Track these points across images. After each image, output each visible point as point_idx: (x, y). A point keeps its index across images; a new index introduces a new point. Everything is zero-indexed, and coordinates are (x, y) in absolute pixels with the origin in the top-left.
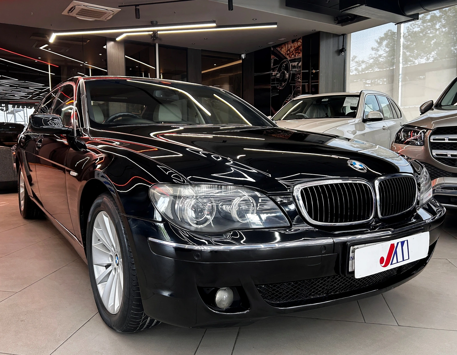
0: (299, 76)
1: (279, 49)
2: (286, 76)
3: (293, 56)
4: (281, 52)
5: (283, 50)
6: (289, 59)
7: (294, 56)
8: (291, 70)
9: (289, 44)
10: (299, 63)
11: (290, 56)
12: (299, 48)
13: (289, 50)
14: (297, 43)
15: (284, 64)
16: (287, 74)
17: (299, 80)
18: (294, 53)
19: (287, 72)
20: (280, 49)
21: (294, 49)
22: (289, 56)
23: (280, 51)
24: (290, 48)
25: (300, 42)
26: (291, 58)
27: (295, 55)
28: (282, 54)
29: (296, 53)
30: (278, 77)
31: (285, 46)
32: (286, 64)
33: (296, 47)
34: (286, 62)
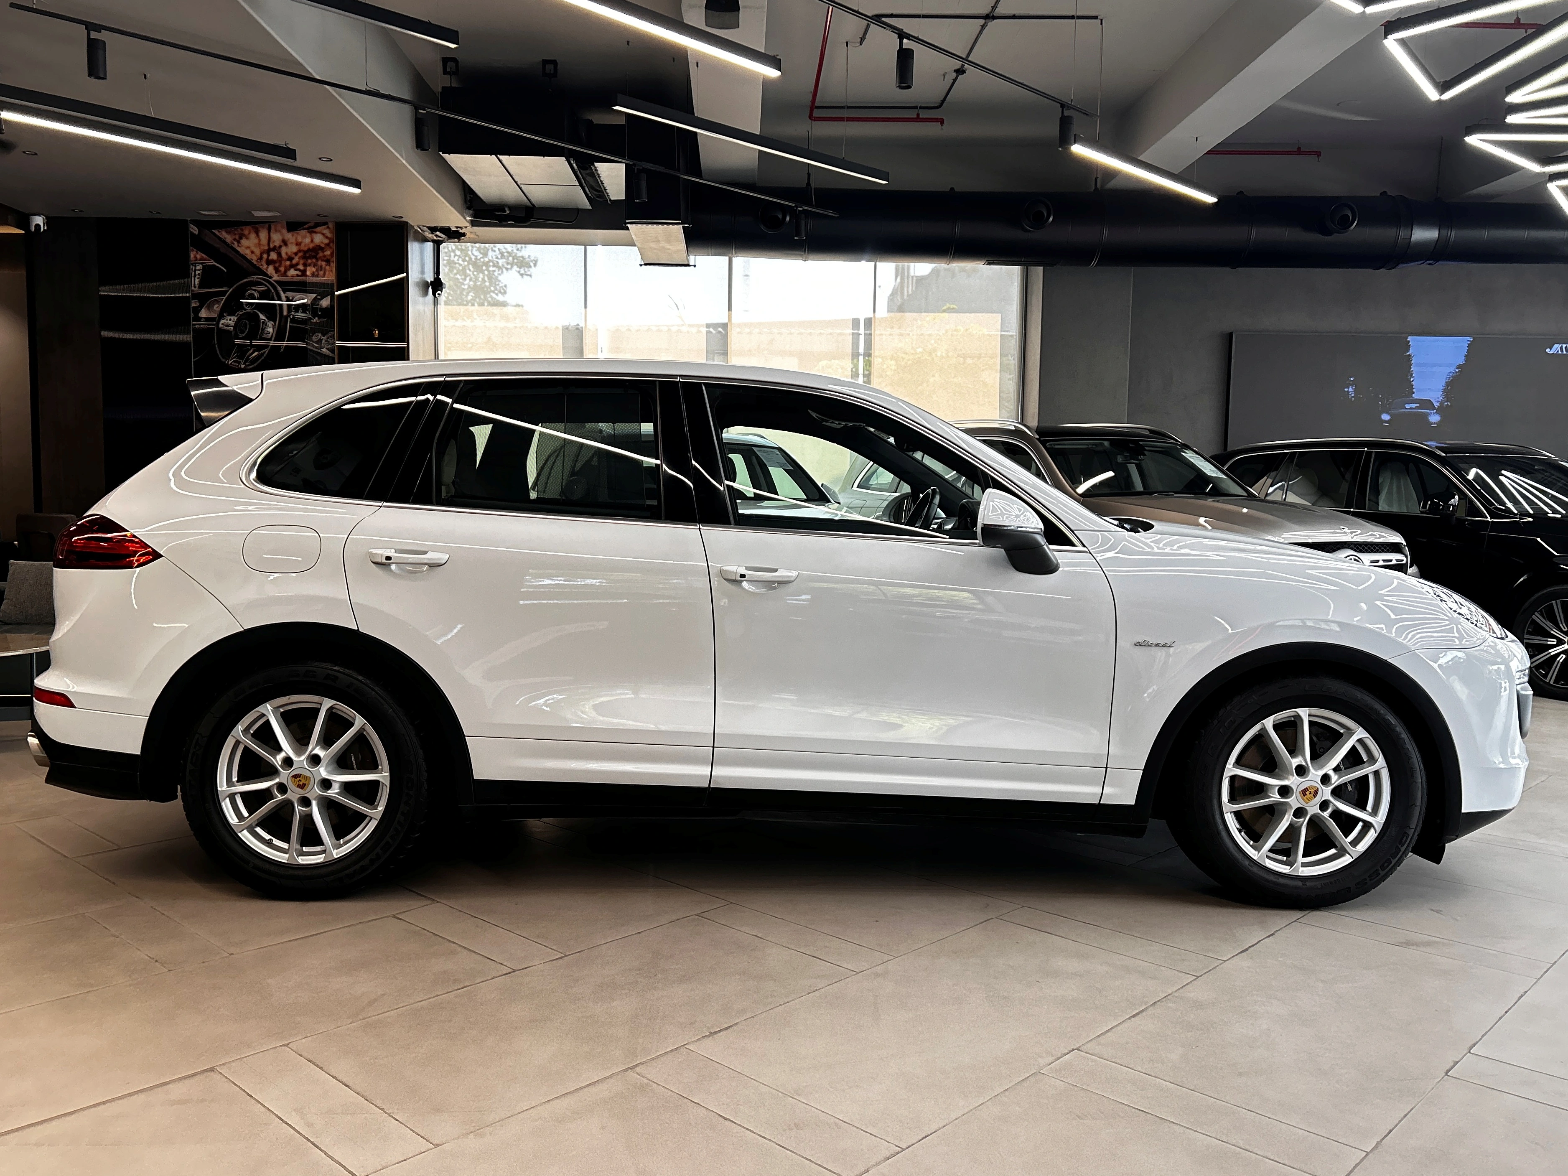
0: (321, 340)
1: (228, 238)
2: (263, 329)
3: (292, 272)
4: (238, 249)
5: (244, 242)
6: (276, 277)
7: (300, 273)
8: (285, 313)
9: (276, 231)
10: (321, 299)
11: (282, 269)
12: (321, 254)
13: (277, 250)
14: (308, 235)
15: (255, 290)
16: (270, 324)
17: (324, 350)
18: (297, 264)
19: (271, 318)
20: (234, 239)
21: (300, 251)
22: (277, 270)
23: (235, 245)
24: (280, 247)
25: (323, 234)
26: (285, 274)
27: (304, 273)
28: (244, 257)
29: (305, 265)
30: (228, 326)
31: (257, 233)
32: (263, 290)
33: (305, 246)
34: (263, 284)
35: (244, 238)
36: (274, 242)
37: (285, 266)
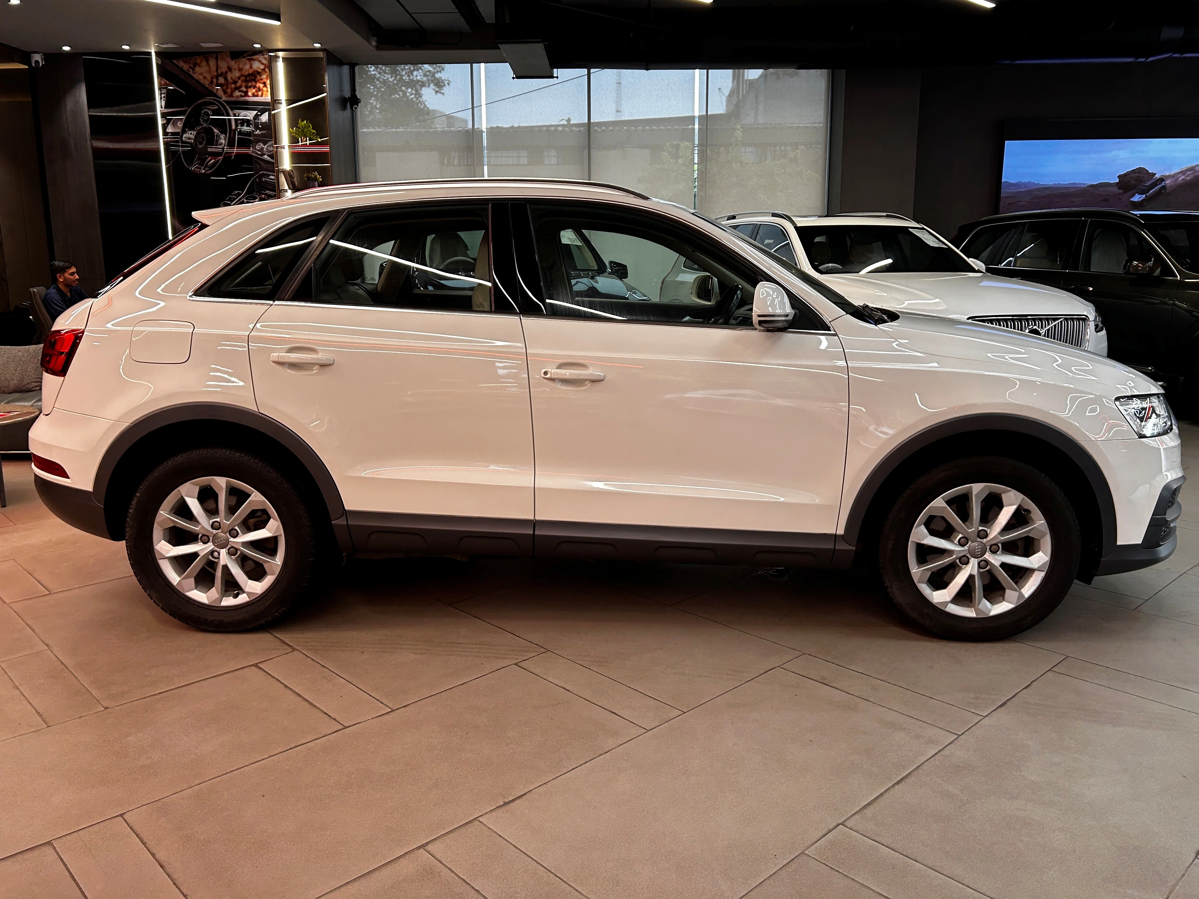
0: (262, 148)
1: (186, 67)
2: (217, 141)
3: (237, 93)
4: (193, 75)
5: (197, 69)
6: (224, 98)
7: (243, 94)
8: (234, 127)
9: (222, 59)
10: (261, 115)
11: (229, 91)
12: (259, 78)
13: (224, 75)
14: (248, 62)
15: (209, 109)
16: (222, 136)
17: (266, 156)
18: (241, 87)
19: (224, 132)
20: (190, 67)
21: (242, 76)
22: (225, 92)
23: (191, 72)
24: (226, 72)
25: (260, 61)
26: (231, 95)
27: (246, 94)
28: (197, 81)
29: (247, 87)
30: (190, 139)
31: (208, 63)
32: (215, 109)
33: (246, 71)
34: (214, 104)
35: (197, 66)
36: (221, 68)
37: (231, 88)
